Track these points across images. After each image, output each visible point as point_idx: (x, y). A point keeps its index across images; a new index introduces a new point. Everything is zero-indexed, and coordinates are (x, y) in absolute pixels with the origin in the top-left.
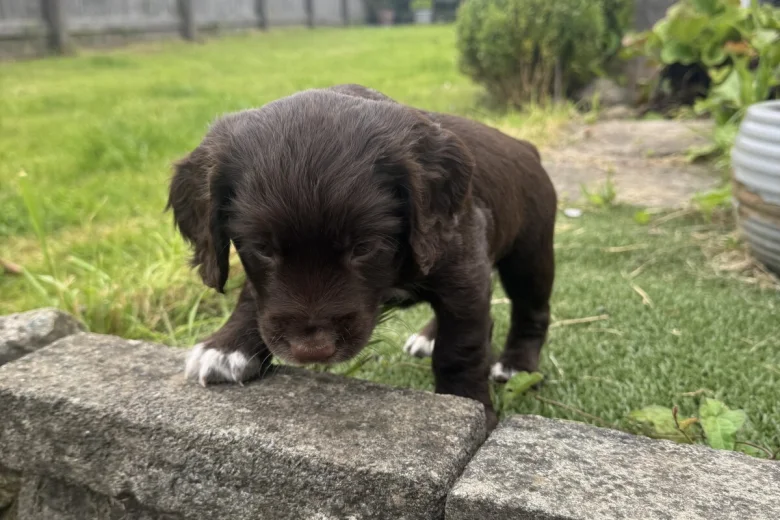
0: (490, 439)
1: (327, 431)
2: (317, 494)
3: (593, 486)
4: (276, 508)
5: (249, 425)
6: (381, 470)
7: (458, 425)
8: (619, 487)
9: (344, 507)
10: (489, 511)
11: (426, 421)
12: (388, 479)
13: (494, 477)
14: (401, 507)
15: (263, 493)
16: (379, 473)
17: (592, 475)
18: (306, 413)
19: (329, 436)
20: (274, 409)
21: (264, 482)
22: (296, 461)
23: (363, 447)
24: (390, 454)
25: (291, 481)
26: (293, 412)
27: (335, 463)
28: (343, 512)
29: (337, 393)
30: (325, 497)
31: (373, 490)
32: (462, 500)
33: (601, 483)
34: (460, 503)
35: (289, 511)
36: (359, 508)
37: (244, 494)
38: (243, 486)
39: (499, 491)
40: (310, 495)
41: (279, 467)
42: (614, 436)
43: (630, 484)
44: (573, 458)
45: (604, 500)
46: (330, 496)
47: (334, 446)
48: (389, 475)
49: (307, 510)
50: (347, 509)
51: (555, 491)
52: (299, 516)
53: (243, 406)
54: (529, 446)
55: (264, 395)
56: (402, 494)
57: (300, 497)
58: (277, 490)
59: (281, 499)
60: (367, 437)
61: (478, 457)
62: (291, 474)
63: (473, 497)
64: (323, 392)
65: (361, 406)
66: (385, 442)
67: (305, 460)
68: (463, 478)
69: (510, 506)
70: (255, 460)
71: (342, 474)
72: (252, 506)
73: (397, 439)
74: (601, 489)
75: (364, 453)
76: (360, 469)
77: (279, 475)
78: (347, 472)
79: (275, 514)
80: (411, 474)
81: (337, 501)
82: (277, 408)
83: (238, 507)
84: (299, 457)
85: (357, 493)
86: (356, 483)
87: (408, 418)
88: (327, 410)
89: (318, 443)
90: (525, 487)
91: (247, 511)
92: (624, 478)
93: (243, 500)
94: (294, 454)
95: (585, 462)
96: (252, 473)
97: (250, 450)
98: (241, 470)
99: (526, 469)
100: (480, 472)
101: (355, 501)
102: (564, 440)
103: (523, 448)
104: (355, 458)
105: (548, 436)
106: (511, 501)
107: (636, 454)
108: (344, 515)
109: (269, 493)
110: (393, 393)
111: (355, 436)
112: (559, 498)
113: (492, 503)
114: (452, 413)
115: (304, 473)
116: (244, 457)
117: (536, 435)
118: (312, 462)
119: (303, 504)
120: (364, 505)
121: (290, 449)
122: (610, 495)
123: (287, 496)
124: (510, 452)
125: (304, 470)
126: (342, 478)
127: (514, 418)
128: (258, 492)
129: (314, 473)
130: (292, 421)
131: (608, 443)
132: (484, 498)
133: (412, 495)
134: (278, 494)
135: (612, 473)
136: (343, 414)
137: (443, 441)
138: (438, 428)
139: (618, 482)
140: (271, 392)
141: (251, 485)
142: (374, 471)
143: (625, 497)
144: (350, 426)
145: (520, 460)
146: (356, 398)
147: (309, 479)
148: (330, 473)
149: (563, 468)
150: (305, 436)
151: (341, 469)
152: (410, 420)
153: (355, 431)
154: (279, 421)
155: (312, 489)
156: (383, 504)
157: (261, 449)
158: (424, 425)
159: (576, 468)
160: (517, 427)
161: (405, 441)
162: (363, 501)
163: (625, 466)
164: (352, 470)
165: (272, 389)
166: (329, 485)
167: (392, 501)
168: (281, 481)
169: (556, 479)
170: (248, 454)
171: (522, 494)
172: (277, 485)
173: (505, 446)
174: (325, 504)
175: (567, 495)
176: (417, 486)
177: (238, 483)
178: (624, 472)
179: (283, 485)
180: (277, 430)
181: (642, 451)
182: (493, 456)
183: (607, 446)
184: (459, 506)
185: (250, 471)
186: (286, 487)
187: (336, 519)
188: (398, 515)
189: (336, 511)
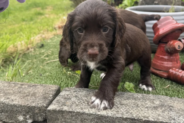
0: (59, 94)
1: (21, 98)
2: (19, 112)
3: (79, 103)
4: (11, 116)
5: (2, 98)
6: (33, 105)
7: (53, 92)
8: (84, 102)
9: (25, 114)
10: (55, 112)
11: (45, 92)
12: (34, 107)
13: (57, 104)
14: (38, 113)
15: (7, 113)
16: (32, 106)
17: (79, 100)
18: (17, 94)
19: (21, 99)
20: (9, 93)
21: (7, 111)
22: (13, 105)
23: (29, 101)
24: (35, 101)
25: (13, 110)
26: (14, 94)
27: (22, 105)
28: (26, 115)
29: (25, 88)
30: (21, 112)
31: (31, 110)
32: (50, 110)
33: (80, 102)
34: (49, 111)
35: (13, 116)
36: (29, 114)
37: (3, 114)
38: (2, 112)
39: (58, 107)
40: (18, 112)
41: (10, 107)
42: (86, 90)
43: (86, 101)
44: (76, 96)
45: (80, 106)
46: (22, 112)
47: (23, 101)
48: (35, 106)
49: (18, 115)
50: (26, 114)
51: (70, 105)
52: (16, 117)
53: (1, 94)
54: (67, 95)
55: (7, 90)
56: (38, 110)
57: (16, 113)
58: (10, 112)
59: (11, 114)
60: (31, 98)
61: (56, 99)
62: (13, 108)
63: (52, 109)
64: (22, 88)
65: (30, 90)
66: (34, 99)
67: (15, 105)
68: (51, 105)
69: (60, 110)
70: (4, 106)
71: (24, 107)
72: (5, 116)
73: (38, 97)
74: (80, 103)
75: (29, 102)
76: (28, 106)
77: (10, 109)
78: (25, 107)
79: (10, 117)
80: (40, 105)
81: (24, 113)
82: (10, 93)
83: (2, 117)
84: (14, 105)
85: (28, 111)
86: (27, 109)
87: (41, 92)
88: (22, 92)
89: (18, 101)
90: (64, 105)
91: (4, 117)
92: (85, 100)
93: (3, 115)
94: (13, 104)
95: (78, 97)
96: (4, 109)
97: (3, 104)
98: (1, 108)
99: (65, 101)
100: (55, 103)
101: (28, 113)
102: (75, 92)
103: (66, 96)
104: (27, 103)
105: (72, 92)
106: (60, 109)
107: (90, 94)
108: (26, 116)
109: (8, 113)
110: (39, 86)
111: (28, 98)
112: (70, 107)
113: (56, 110)
114: (52, 89)
115: (16, 108)
116: (2, 106)
117: (70, 92)
118: (17, 105)
119: (16, 114)
120: (30, 113)
121: (12, 103)
122: (82, 104)
123: (13, 113)
124: (63, 97)
125: (16, 107)
126: (24, 108)
127: (66, 89)
128: (6, 113)
129: (18, 108)
130: (13, 96)
131: (84, 92)
132: (54, 109)
133: (40, 110)
134: (11, 113)
135: (83, 99)
136: (26, 93)
137: (48, 97)
138: (48, 94)
139: (84, 101)
140: (9, 89)
141: (4, 112)
142: (31, 106)
143: (84, 104)
144: (27, 96)
145: (64, 99)
146: (29, 88)
147: (17, 109)
148: (21, 107)
149: (73, 99)
150: (16, 99)
151: (24, 106)
152: (42, 93)
153: (28, 97)
154: (10, 96)
155: (18, 111)
156: (34, 113)
157: (5, 104)
158: (45, 93)
159: (76, 99)
160: (66, 90)
161: (39, 98)
162: (30, 112)
163: (86, 97)
164: (26, 106)
165: (9, 88)
166: (22, 110)
167: (36, 112)
168: (11, 110)
169: (71, 102)
170: (2, 105)
171: (63, 107)
172: (10, 111)
173: (62, 96)
174: (21, 114)
175: (72, 106)
176: (41, 108)
177: (1, 111)
178: (86, 98)
179: (11, 111)
180: (9, 99)
181: (91, 93)
182: (59, 99)
183: (84, 93)
184: (49, 112)
185: (3, 108)
186: (12, 111)
187: (24, 117)
188: (38, 114)
189: (24, 115)
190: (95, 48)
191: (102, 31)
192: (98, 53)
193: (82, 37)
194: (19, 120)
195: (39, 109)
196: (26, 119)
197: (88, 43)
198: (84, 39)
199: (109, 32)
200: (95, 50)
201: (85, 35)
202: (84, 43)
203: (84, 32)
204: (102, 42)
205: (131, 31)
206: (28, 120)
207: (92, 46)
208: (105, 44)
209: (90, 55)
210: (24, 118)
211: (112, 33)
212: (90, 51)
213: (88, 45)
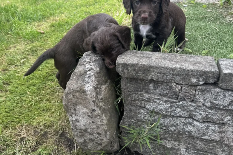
12: (208, 72)
15: (182, 76)
21: (183, 74)
22: (190, 70)
27: (198, 70)
30: (195, 76)
31: (206, 74)
35: (187, 79)
36: (202, 77)
37: (178, 77)
38: (178, 75)
41: (186, 72)
49: (191, 78)
50: (200, 77)
52: (189, 79)
58: (185, 76)
70: (181, 71)
72: (180, 79)
79: (184, 80)
81: (198, 76)
85: (202, 75)
86: (202, 73)
91: (178, 80)
97: (180, 69)
98: (178, 73)
100: (225, 69)
104: (202, 69)
105: (230, 62)
115: (191, 72)
117: (228, 62)
118: (193, 70)
119: (190, 77)
121: (189, 68)
123: (187, 76)
124: (227, 65)
126: (199, 72)
129: (194, 72)
141: (180, 75)
142: (206, 71)
148: (197, 72)
155: (193, 75)
156: (207, 76)
157: (183, 69)
160: (223, 61)
164: (202, 71)
166: (197, 74)
167: (209, 75)
168: (186, 74)
173: (225, 64)
176: (214, 72)
185: (180, 73)
187: (197, 79)
188: (210, 77)
189: (198, 78)
190: (146, 13)
191: (152, 3)
192: (148, 17)
193: (138, 7)
194: (192, 82)
195: (212, 73)
196: (199, 81)
197: (142, 10)
198: (139, 8)
199: (157, 5)
200: (146, 15)
201: (140, 6)
202: (139, 10)
203: (140, 3)
204: (151, 10)
205: (173, 7)
206: (200, 82)
207: (144, 12)
208: (153, 12)
209: (143, 18)
210: (197, 81)
211: (158, 5)
212: (143, 15)
213: (142, 12)
